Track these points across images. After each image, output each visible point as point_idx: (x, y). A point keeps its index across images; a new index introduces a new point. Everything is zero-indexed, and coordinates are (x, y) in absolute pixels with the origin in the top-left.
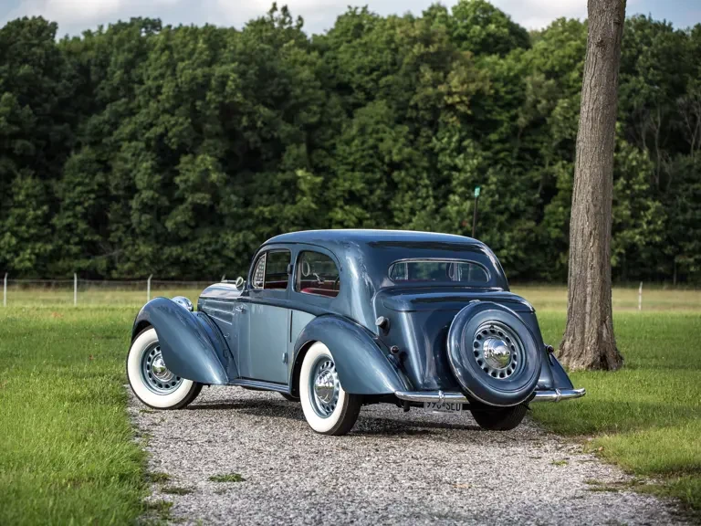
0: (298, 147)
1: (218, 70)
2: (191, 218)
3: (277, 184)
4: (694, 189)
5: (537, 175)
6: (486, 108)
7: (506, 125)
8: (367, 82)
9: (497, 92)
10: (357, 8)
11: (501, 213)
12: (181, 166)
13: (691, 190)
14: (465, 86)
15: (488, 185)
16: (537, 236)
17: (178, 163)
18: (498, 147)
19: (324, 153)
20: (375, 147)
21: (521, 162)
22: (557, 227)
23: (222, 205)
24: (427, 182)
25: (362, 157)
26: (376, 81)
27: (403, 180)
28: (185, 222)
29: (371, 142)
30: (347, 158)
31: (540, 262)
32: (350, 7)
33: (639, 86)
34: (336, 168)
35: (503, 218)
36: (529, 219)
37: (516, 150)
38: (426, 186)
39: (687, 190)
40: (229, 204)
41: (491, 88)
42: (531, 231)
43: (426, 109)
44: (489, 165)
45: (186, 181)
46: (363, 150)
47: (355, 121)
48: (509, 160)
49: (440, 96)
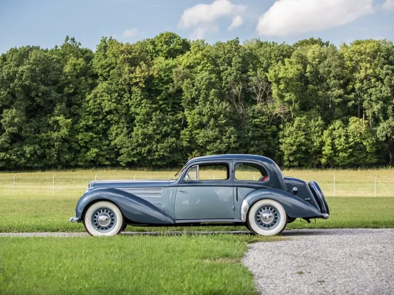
0: (61, 105)
1: (21, 69)
2: (8, 139)
3: (51, 122)
4: (255, 122)
5: (180, 116)
6: (155, 84)
7: (164, 92)
8: (105, 72)
9: (161, 76)
10: (106, 38)
11: (158, 134)
12: (3, 114)
13: (253, 122)
14: (143, 74)
15: (152, 121)
16: (176, 145)
17: (2, 113)
18: (161, 102)
19: (76, 107)
20: (100, 104)
21: (173, 109)
22: (186, 141)
23: (23, 132)
24: (123, 120)
25: (94, 108)
26: (108, 72)
27: (112, 119)
28: (5, 141)
29: (98, 101)
30: (86, 109)
31: (179, 157)
32: (103, 37)
33: (232, 72)
34: (81, 114)
35: (158, 137)
36: (172, 137)
37: (171, 104)
38: (123, 123)
39: (251, 122)
40: (26, 132)
41: (157, 74)
42: (173, 143)
43: (126, 85)
44: (153, 112)
45: (5, 121)
46: (94, 105)
47: (93, 91)
48: (167, 108)
49: (131, 79)
